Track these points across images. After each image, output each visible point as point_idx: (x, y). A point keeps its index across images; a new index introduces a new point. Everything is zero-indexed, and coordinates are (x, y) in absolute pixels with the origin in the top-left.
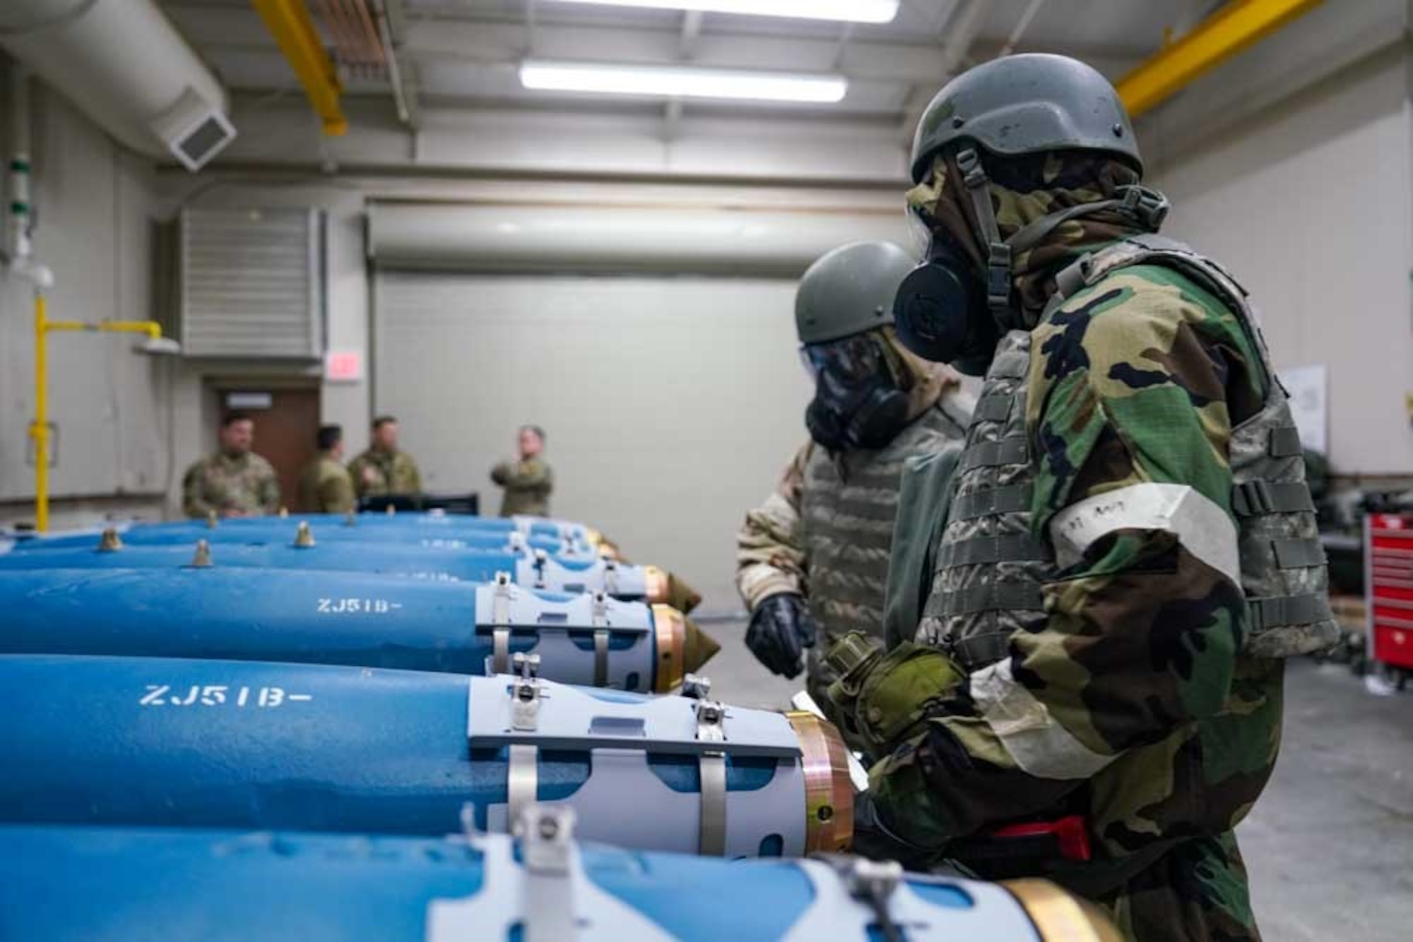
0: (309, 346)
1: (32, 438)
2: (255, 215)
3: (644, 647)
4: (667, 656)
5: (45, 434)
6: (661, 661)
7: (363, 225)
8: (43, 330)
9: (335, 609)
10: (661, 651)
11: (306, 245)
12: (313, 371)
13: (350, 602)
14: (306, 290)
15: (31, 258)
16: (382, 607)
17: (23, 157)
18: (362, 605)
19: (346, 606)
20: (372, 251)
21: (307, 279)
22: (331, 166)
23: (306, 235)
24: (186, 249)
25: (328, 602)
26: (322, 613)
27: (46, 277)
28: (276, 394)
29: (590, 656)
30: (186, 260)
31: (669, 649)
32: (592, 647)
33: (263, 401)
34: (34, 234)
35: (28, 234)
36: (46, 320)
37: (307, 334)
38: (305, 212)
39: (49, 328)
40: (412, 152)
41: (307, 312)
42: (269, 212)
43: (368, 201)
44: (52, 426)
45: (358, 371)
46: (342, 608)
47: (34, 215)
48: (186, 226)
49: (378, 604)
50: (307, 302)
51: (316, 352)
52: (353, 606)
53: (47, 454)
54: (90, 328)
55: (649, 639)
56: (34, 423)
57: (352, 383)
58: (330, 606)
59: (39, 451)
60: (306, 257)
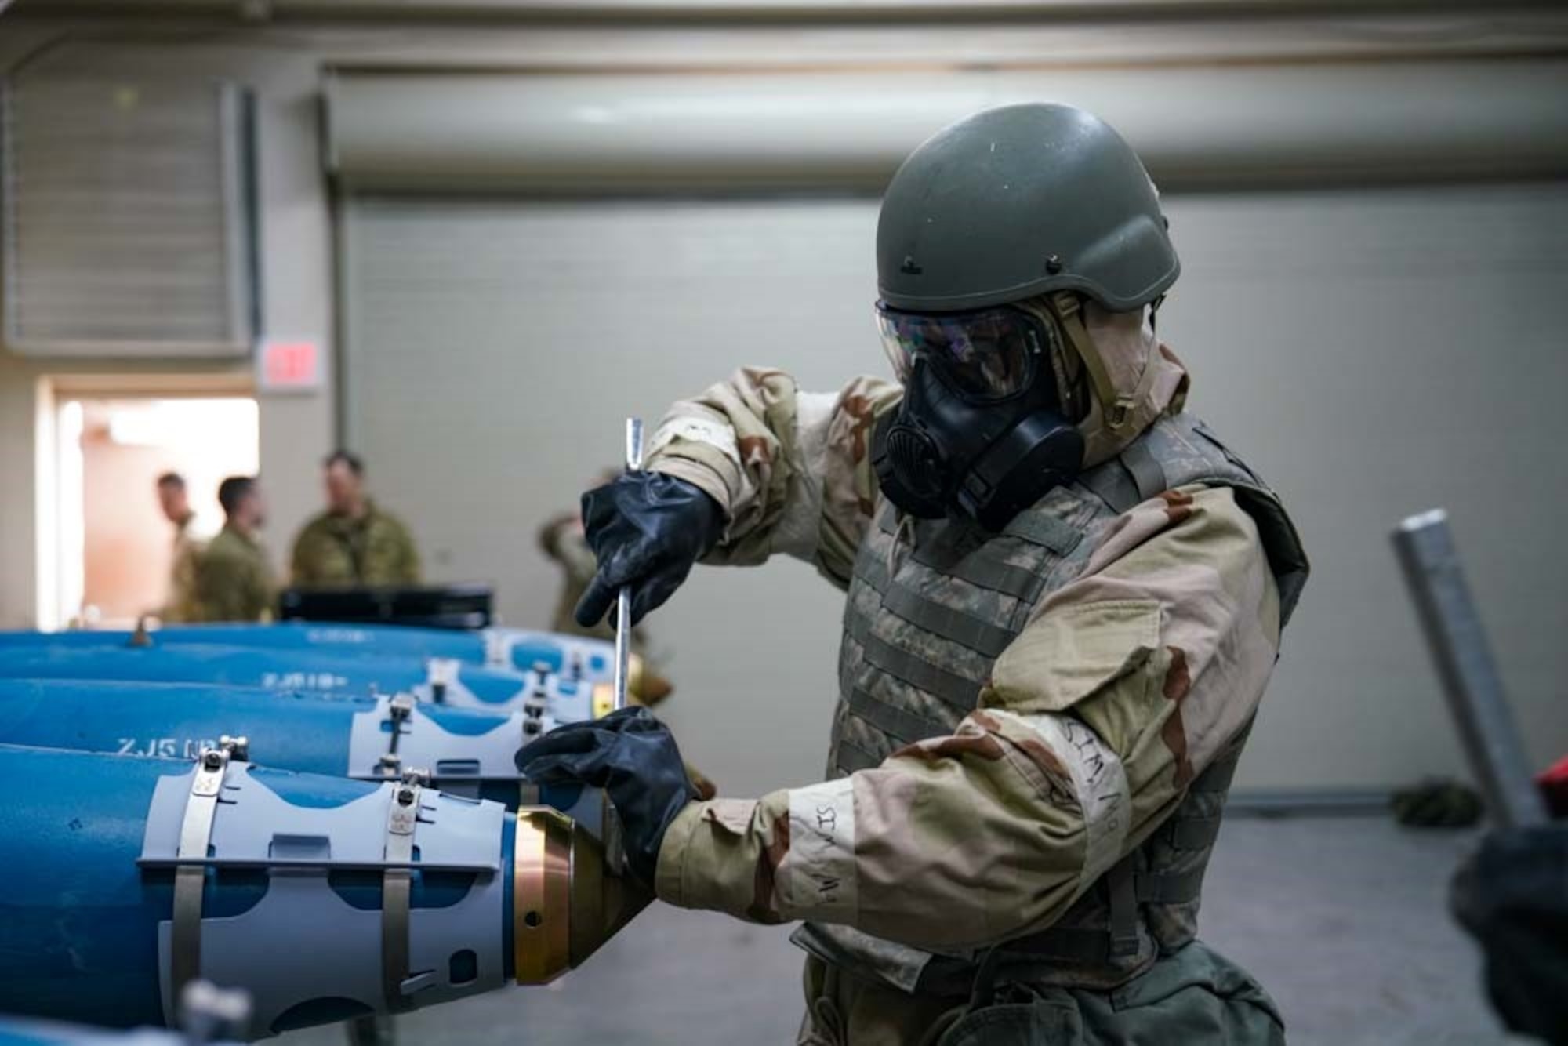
0: (226, 330)
3: (488, 899)
4: (532, 918)
6: (521, 928)
7: (318, 112)
10: (521, 909)
11: (216, 150)
12: (238, 374)
14: (221, 228)
20: (335, 161)
21: (219, 209)
22: (257, 7)
23: (217, 132)
29: (370, 923)
31: (538, 904)
32: (377, 903)
38: (215, 92)
41: (222, 269)
43: (328, 69)
45: (315, 376)
50: (221, 248)
51: (241, 340)
55: (497, 887)
57: (306, 396)
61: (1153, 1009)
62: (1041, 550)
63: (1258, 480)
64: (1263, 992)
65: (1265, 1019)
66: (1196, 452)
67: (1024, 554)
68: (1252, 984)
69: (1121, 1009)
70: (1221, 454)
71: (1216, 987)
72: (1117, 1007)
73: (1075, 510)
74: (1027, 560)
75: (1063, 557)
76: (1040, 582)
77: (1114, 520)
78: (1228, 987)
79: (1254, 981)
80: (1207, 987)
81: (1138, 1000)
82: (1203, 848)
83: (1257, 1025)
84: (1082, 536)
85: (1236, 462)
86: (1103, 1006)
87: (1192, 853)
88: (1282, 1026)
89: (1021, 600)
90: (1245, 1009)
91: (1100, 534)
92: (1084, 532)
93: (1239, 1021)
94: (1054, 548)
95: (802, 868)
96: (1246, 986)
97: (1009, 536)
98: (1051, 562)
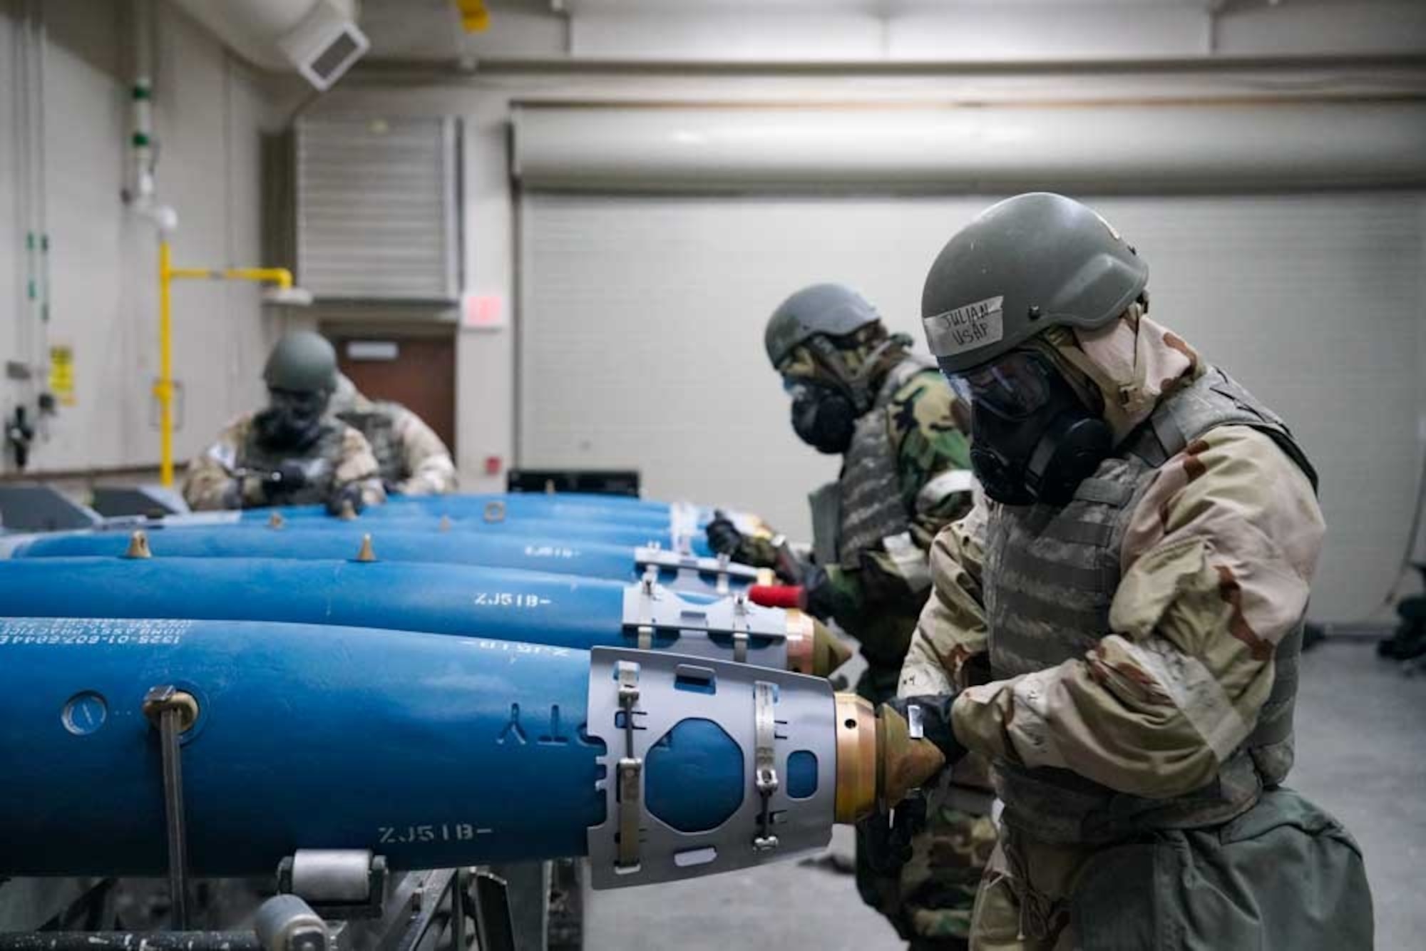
0: (444, 287)
1: (157, 398)
2: (380, 126)
5: (170, 393)
7: (508, 134)
8: (166, 278)
9: (490, 602)
11: (440, 162)
12: (448, 316)
13: (504, 596)
14: (441, 217)
15: (153, 196)
16: (533, 601)
17: (144, 82)
18: (514, 599)
19: (500, 600)
20: (518, 169)
21: (441, 205)
22: (469, 63)
23: (440, 150)
24: (302, 168)
25: (483, 596)
26: (479, 605)
27: (170, 218)
28: (404, 343)
30: (302, 181)
33: (387, 351)
34: (157, 169)
35: (151, 170)
36: (170, 267)
37: (442, 274)
38: (440, 122)
39: (174, 275)
40: (567, 44)
41: (439, 247)
42: (395, 121)
43: (514, 104)
44: (178, 385)
45: (502, 317)
46: (497, 602)
47: (156, 147)
48: (303, 141)
49: (528, 598)
50: (442, 232)
51: (452, 293)
52: (506, 600)
53: (172, 419)
54: (216, 276)
56: (158, 382)
57: (492, 331)
58: (486, 599)
59: (164, 413)
60: (441, 177)
61: (1254, 844)
62: (1105, 507)
63: (1263, 417)
64: (1344, 830)
65: (1346, 851)
66: (1210, 406)
67: (1094, 512)
68: (1334, 823)
69: (1226, 843)
70: (1231, 403)
71: (1304, 826)
72: (1223, 841)
73: (1124, 472)
74: (1095, 516)
75: (1122, 508)
76: (1109, 529)
77: (1152, 473)
78: (1315, 827)
79: (1337, 822)
80: (1297, 826)
81: (1239, 835)
82: (1287, 699)
83: (1339, 856)
84: (1133, 490)
85: (1245, 407)
86: (1212, 841)
87: (1278, 705)
88: (1360, 856)
89: (1098, 546)
90: (1329, 844)
91: (1146, 484)
92: (1134, 486)
93: (1323, 852)
94: (1113, 503)
95: (1020, 727)
96: (1330, 825)
97: (1079, 500)
98: (1114, 513)
